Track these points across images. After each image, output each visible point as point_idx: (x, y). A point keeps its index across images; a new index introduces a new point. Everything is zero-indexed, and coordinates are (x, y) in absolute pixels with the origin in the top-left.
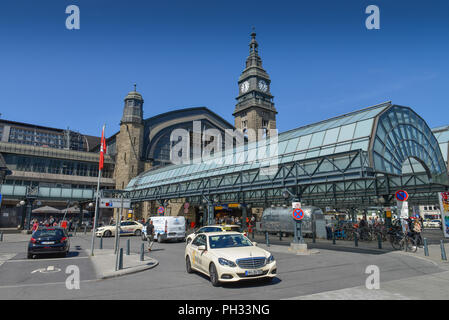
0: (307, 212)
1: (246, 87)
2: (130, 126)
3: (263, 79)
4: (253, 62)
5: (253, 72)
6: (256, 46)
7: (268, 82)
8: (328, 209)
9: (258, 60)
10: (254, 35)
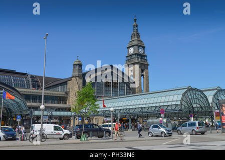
0: (165, 120)
1: (132, 51)
2: (77, 78)
3: (141, 46)
4: (136, 36)
5: (135, 43)
6: (137, 26)
7: (144, 48)
8: (175, 118)
9: (138, 36)
10: (135, 20)
